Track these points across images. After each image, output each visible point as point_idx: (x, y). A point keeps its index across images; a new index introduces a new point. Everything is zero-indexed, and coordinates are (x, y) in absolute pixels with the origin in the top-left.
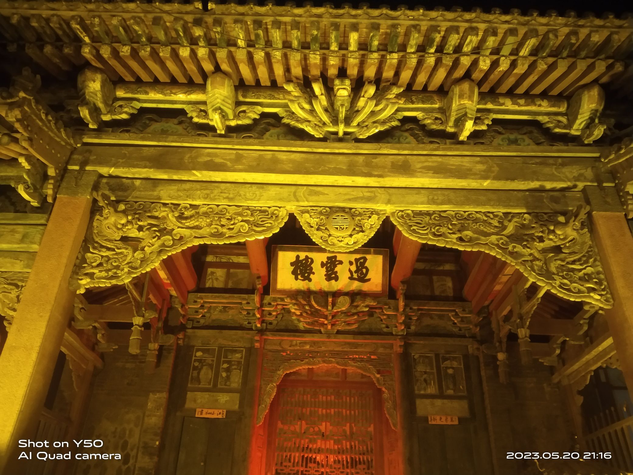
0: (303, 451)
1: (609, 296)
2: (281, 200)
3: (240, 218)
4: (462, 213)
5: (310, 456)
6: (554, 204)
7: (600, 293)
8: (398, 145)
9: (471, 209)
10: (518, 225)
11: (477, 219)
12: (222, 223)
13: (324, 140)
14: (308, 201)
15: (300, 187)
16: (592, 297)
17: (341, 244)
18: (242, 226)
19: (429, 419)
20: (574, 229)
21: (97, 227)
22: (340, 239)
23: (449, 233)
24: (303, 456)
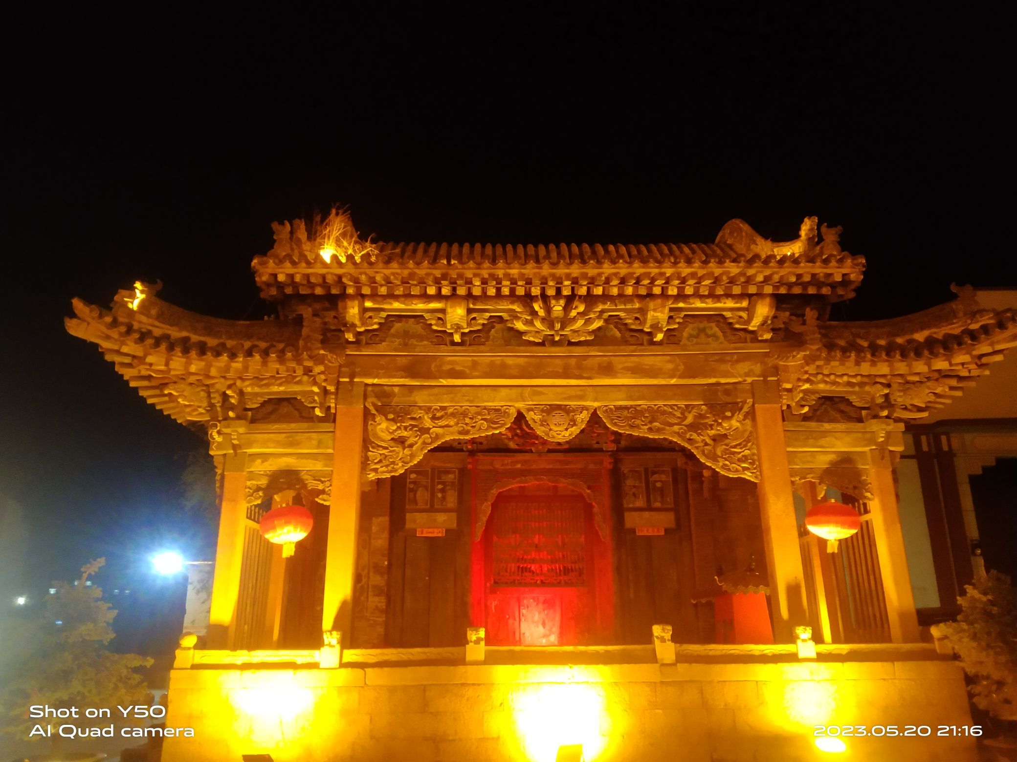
0: (518, 561)
1: (758, 473)
2: (510, 400)
3: (480, 417)
4: (653, 406)
5: (525, 565)
6: (726, 397)
7: (752, 471)
8: (603, 348)
9: (660, 403)
10: (697, 414)
11: (665, 411)
12: (466, 422)
13: (542, 344)
14: (532, 401)
15: (525, 388)
16: (745, 474)
17: (560, 437)
18: (482, 424)
19: (637, 531)
20: (738, 421)
21: (372, 430)
22: (558, 433)
23: (642, 425)
24: (519, 567)
